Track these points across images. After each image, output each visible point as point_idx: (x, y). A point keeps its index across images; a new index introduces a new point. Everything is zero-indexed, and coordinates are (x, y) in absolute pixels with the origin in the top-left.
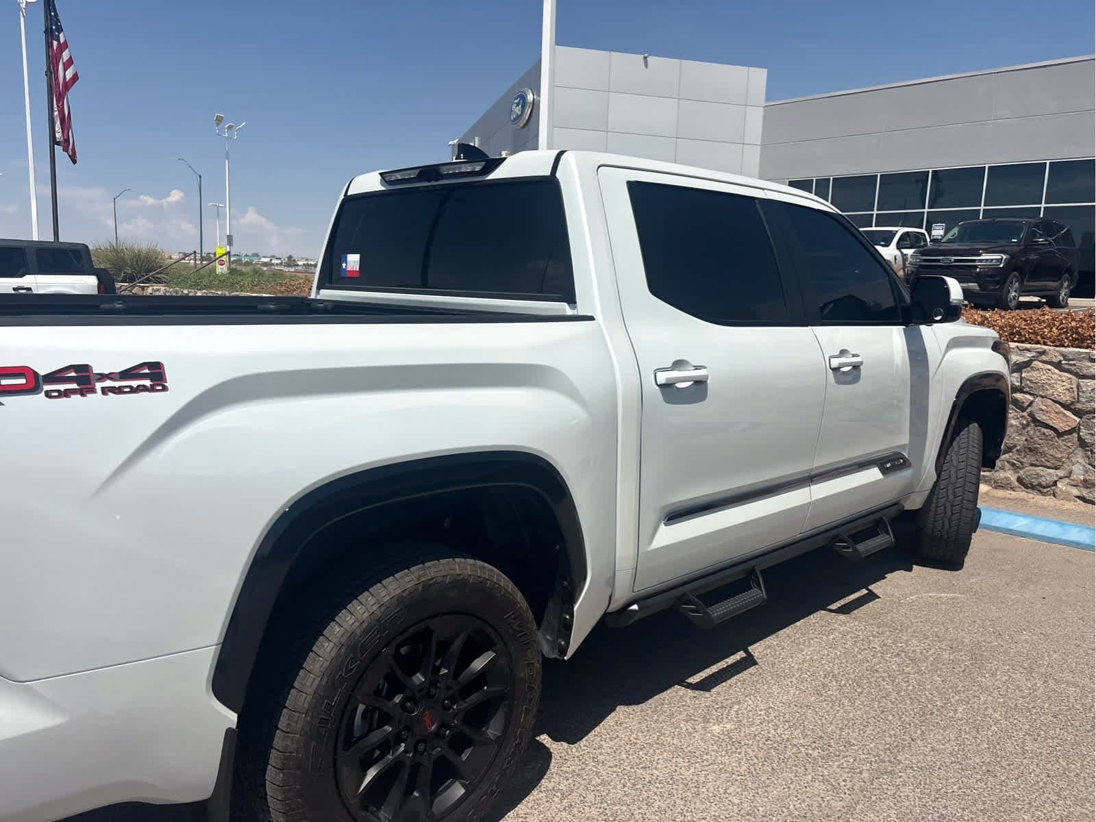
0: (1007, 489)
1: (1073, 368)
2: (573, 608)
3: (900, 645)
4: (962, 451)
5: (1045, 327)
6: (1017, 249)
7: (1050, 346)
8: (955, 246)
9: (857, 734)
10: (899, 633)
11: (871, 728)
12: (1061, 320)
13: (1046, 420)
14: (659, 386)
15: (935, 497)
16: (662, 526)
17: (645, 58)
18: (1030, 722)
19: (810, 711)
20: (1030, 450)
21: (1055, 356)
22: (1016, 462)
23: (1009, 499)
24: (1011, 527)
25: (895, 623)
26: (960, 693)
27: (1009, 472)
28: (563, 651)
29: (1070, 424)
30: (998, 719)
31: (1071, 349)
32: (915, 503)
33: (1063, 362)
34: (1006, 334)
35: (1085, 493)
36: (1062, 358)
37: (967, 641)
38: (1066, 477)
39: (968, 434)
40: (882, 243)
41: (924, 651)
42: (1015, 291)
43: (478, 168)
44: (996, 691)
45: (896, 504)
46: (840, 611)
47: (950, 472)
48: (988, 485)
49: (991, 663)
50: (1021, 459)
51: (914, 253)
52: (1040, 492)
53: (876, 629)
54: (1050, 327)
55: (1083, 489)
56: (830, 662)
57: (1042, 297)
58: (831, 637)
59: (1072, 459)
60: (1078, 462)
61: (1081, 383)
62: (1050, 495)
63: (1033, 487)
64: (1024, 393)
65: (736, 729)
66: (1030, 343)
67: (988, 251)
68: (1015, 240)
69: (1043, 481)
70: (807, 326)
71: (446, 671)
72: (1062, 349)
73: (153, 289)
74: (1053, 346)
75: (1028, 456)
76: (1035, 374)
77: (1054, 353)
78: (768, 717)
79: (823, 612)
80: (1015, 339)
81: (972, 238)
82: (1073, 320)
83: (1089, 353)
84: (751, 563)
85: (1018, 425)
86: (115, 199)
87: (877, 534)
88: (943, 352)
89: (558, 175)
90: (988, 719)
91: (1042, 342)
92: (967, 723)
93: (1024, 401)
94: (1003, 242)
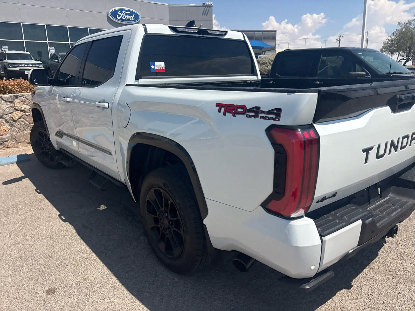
43: (223, 34)
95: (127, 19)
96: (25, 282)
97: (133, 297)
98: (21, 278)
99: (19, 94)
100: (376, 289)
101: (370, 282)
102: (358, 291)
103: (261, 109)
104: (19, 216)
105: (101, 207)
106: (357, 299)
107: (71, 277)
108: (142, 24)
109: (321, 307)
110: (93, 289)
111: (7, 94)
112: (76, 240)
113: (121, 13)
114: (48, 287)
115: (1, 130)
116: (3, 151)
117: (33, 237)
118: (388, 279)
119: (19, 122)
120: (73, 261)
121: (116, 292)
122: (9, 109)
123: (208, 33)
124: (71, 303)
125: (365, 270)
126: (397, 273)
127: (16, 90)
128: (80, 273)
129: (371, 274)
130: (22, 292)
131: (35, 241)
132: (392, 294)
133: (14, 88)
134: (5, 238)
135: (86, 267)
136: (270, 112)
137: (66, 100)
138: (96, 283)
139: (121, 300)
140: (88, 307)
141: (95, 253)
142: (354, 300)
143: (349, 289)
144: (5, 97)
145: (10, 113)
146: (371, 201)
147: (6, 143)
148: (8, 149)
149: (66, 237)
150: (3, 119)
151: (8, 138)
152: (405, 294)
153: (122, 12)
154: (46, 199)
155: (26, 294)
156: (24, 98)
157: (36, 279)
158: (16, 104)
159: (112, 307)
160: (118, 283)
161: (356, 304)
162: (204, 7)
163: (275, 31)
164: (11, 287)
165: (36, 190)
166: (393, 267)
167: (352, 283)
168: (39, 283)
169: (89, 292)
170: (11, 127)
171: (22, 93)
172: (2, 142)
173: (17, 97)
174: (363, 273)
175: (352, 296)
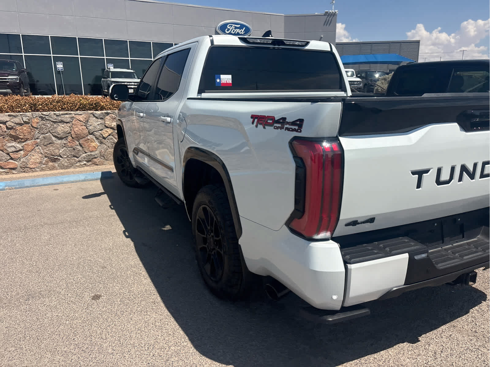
67: (10, 75)
95: (236, 33)
96: (76, 286)
97: (169, 314)
98: (74, 282)
99: (110, 111)
100: (448, 348)
101: (444, 340)
102: (424, 347)
103: (287, 121)
104: (88, 228)
105: (166, 227)
106: (419, 355)
107: (118, 288)
108: (209, 36)
109: (369, 356)
110: (134, 301)
111: (99, 111)
112: (133, 255)
113: (230, 26)
114: (95, 293)
115: (91, 147)
116: (92, 167)
117: (95, 248)
118: (469, 341)
119: (108, 139)
120: (124, 274)
121: (154, 307)
122: (100, 125)
123: (285, 43)
124: (111, 310)
125: (443, 327)
126: (485, 336)
127: (108, 107)
128: (127, 286)
129: (450, 332)
130: (71, 294)
131: (96, 252)
132: (467, 357)
133: (106, 105)
134: (70, 246)
135: (134, 281)
136: (293, 123)
137: (140, 115)
138: (139, 296)
139: (157, 314)
140: (125, 316)
141: (146, 270)
142: (414, 356)
143: (413, 344)
144: (96, 114)
145: (101, 130)
146: (445, 239)
147: (95, 160)
148: (96, 166)
149: (124, 251)
150: (94, 135)
151: (96, 155)
152: (486, 360)
153: (232, 26)
154: (116, 215)
155: (74, 297)
156: (114, 116)
157: (86, 284)
158: (107, 121)
159: (147, 319)
160: (159, 299)
161: (416, 360)
162: (327, 16)
163: (418, 42)
164: (63, 289)
165: (110, 206)
166: (483, 328)
167: (420, 338)
168: (88, 289)
169: (129, 303)
170: (101, 144)
171: (113, 110)
172: (91, 159)
173: (108, 114)
174: (440, 329)
175: (413, 351)
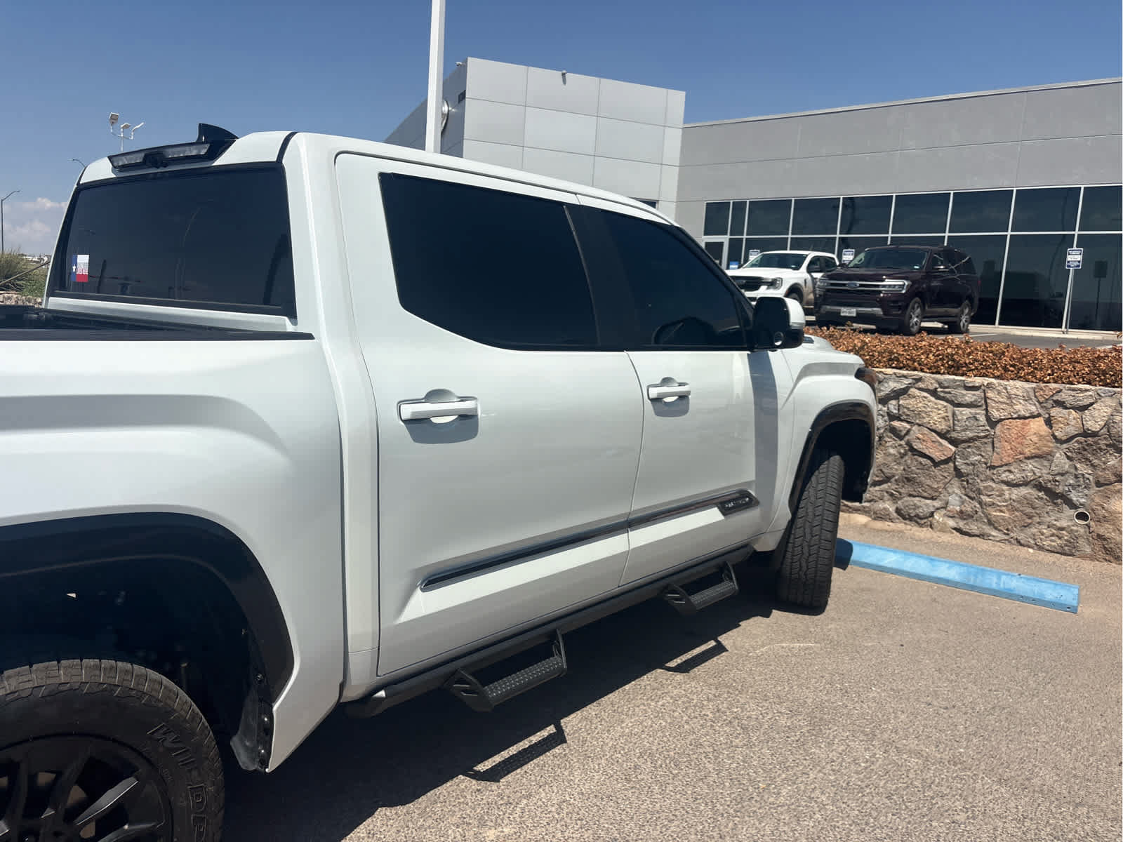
0: (886, 521)
1: (948, 396)
2: (272, 707)
3: (735, 710)
4: (820, 487)
5: (922, 354)
6: (919, 276)
7: (926, 372)
8: (862, 271)
9: (658, 832)
10: (737, 695)
11: (676, 823)
12: (937, 346)
13: (923, 448)
14: (405, 421)
15: (792, 536)
16: (418, 591)
17: (563, 75)
18: (859, 806)
19: (611, 803)
20: (908, 480)
21: (931, 383)
22: (894, 493)
23: (887, 531)
24: (882, 564)
25: (736, 683)
26: (788, 770)
27: (888, 502)
28: (264, 762)
29: (945, 453)
30: (825, 803)
31: (947, 377)
32: (768, 543)
33: (939, 390)
34: (884, 359)
35: (961, 524)
36: (938, 386)
37: (809, 701)
38: (942, 508)
39: (828, 468)
40: (793, 266)
41: (761, 716)
42: (917, 317)
43: (203, 152)
44: (829, 766)
45: (745, 546)
46: (679, 669)
47: (807, 509)
48: (869, 516)
49: (830, 729)
50: (900, 490)
51: (822, 277)
52: (917, 522)
53: (714, 691)
54: (927, 353)
55: (958, 520)
56: (650, 737)
57: (945, 323)
58: (660, 703)
59: (948, 489)
60: (954, 492)
61: (957, 412)
62: (927, 526)
63: (910, 519)
64: (902, 421)
65: (515, 833)
66: (907, 370)
67: (891, 277)
68: (917, 267)
69: (920, 512)
70: (623, 351)
71: (53, 812)
72: (938, 376)
73: (4, 297)
74: (930, 373)
75: (906, 486)
76: (912, 401)
77: (930, 380)
78: (559, 814)
79: (659, 671)
80: (894, 365)
81: (878, 264)
82: (950, 346)
83: (964, 381)
84: (554, 625)
85: (896, 454)
86: (2, 200)
87: (721, 581)
88: (795, 378)
89: (284, 161)
90: (813, 803)
91: (919, 369)
92: (788, 811)
93: (902, 429)
94: (905, 269)
